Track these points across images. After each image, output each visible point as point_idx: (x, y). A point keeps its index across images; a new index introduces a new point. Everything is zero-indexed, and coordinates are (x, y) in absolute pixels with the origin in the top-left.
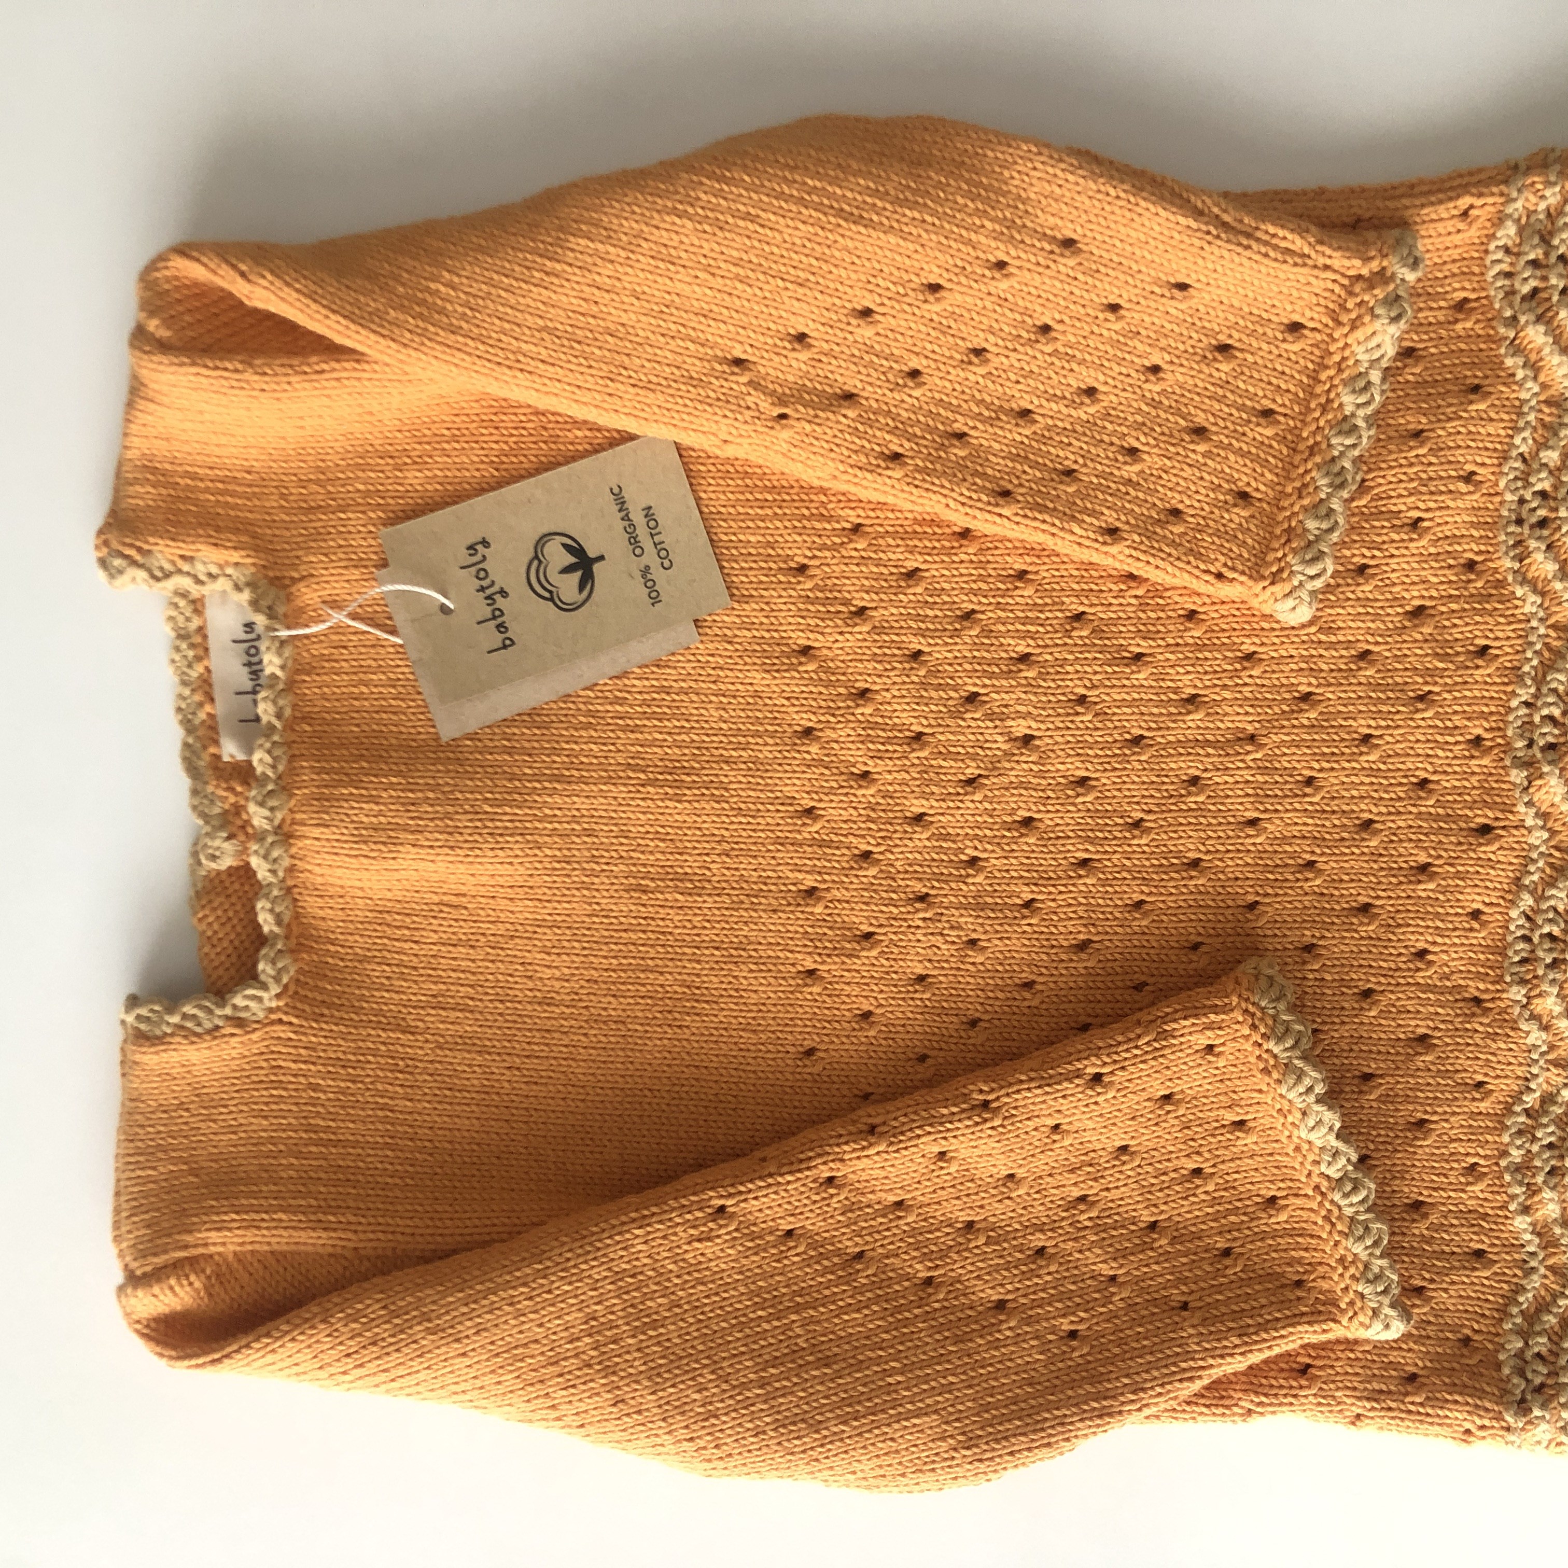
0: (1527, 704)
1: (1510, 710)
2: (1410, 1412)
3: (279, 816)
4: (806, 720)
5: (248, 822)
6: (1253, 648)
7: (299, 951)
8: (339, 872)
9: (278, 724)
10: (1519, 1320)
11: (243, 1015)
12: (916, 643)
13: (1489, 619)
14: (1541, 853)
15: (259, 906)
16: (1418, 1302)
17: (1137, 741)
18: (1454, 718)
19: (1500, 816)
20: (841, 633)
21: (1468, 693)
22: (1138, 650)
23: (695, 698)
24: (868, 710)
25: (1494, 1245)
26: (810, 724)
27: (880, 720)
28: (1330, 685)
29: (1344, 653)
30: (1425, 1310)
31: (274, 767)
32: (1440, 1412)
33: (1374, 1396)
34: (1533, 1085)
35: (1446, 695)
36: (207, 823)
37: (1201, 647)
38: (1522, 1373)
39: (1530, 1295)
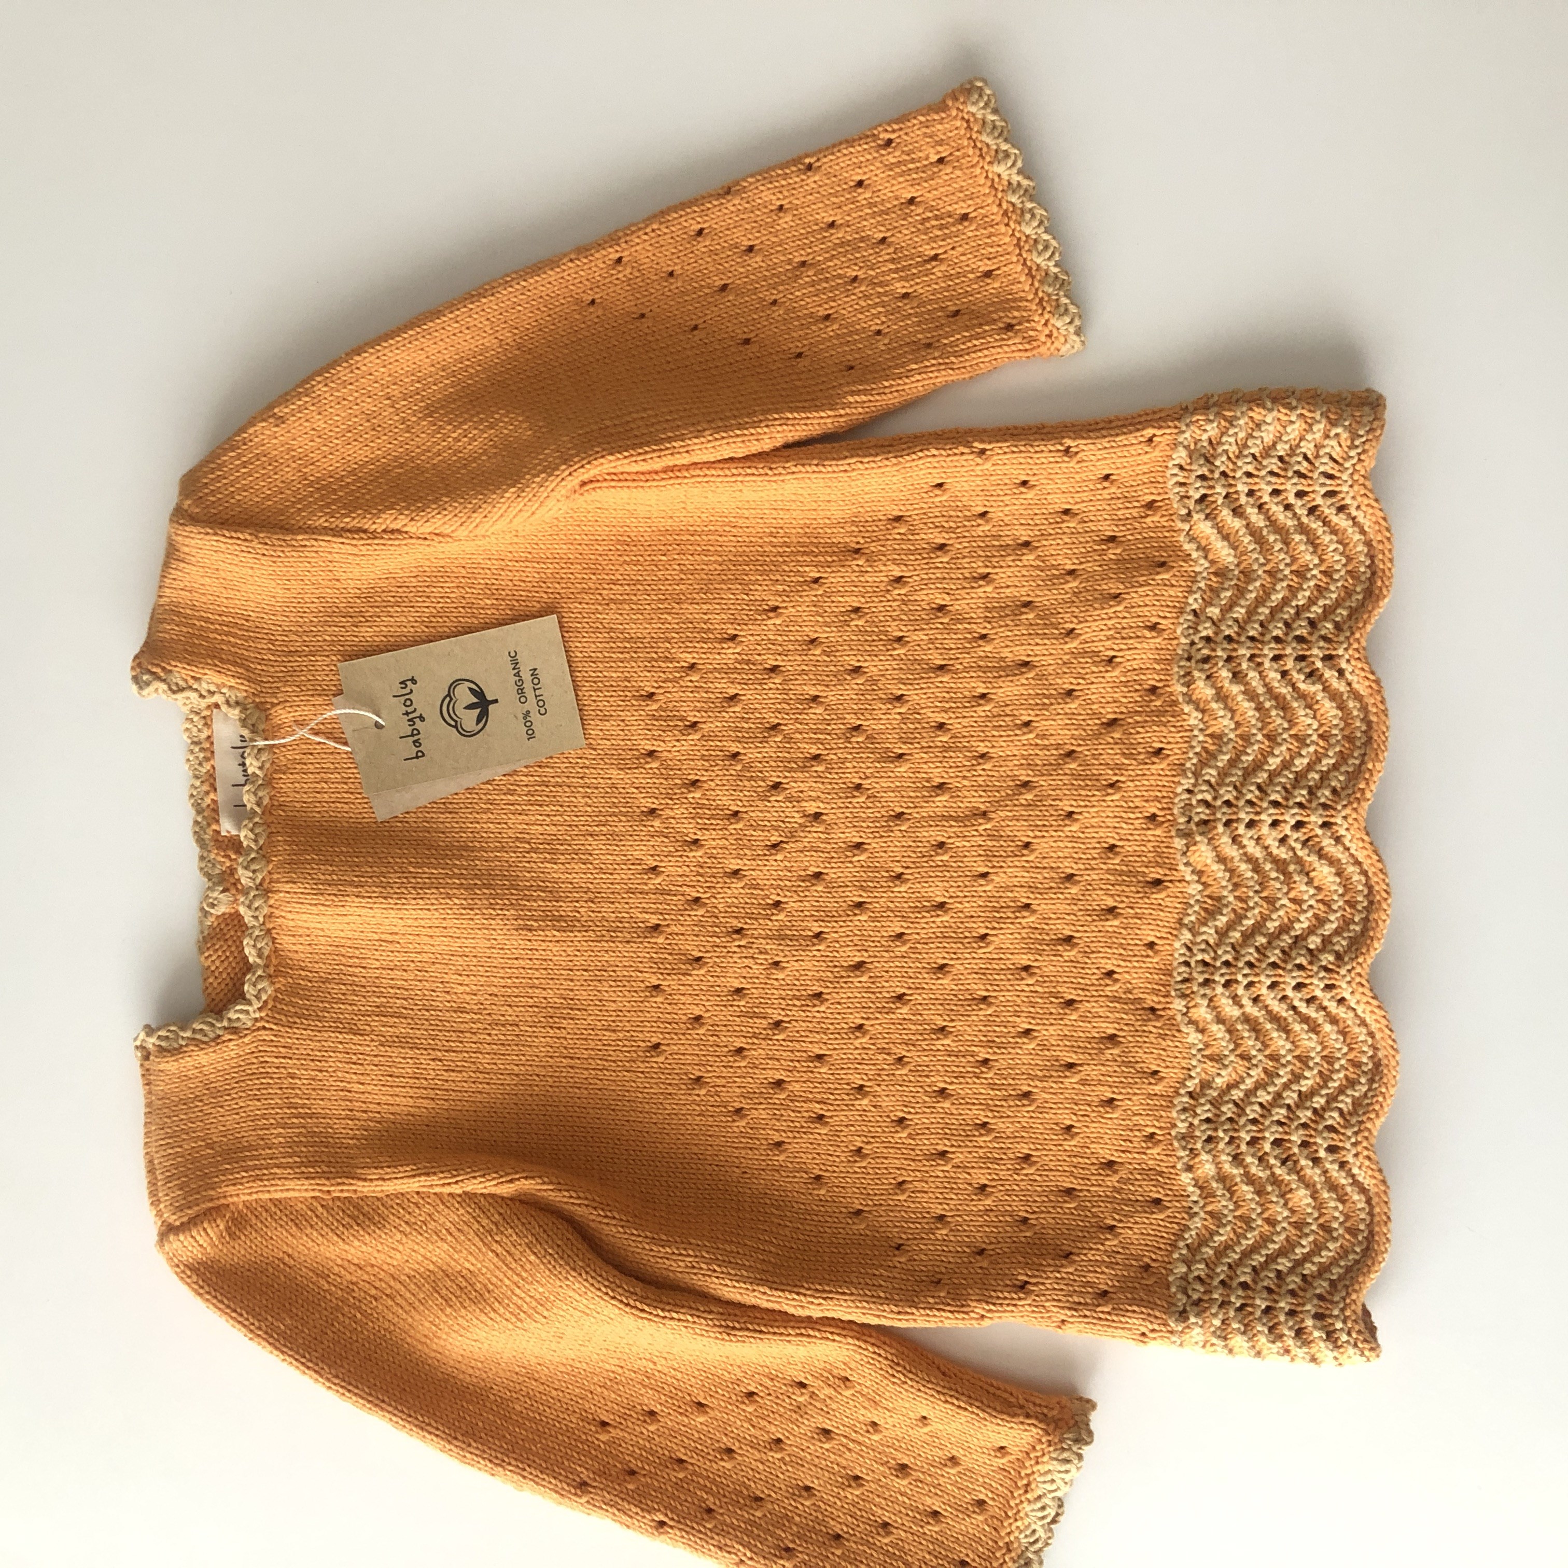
0: (1189, 791)
1: (1176, 795)
2: (1100, 1319)
3: (260, 877)
4: (650, 803)
5: (239, 880)
6: (986, 750)
7: (276, 976)
8: (305, 917)
9: (258, 810)
10: (1184, 1252)
11: (235, 1025)
12: (734, 748)
13: (1163, 729)
14: (1198, 901)
15: (245, 943)
16: (1109, 1236)
17: (899, 816)
18: (1135, 800)
19: (1168, 872)
20: (678, 741)
21: (1146, 783)
22: (900, 751)
23: (567, 789)
24: (697, 795)
25: (1167, 1195)
26: (654, 806)
27: (706, 802)
28: (1043, 775)
29: (1055, 752)
30: (1115, 1242)
31: (256, 841)
32: (1122, 1319)
33: (1075, 1307)
34: (1193, 1074)
35: (1129, 784)
36: (210, 880)
37: (946, 749)
38: (1185, 1292)
39: (1193, 1233)
